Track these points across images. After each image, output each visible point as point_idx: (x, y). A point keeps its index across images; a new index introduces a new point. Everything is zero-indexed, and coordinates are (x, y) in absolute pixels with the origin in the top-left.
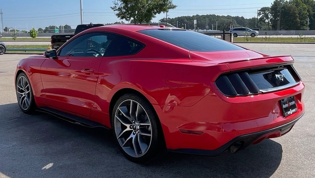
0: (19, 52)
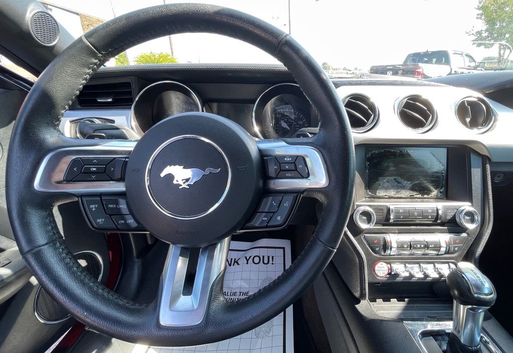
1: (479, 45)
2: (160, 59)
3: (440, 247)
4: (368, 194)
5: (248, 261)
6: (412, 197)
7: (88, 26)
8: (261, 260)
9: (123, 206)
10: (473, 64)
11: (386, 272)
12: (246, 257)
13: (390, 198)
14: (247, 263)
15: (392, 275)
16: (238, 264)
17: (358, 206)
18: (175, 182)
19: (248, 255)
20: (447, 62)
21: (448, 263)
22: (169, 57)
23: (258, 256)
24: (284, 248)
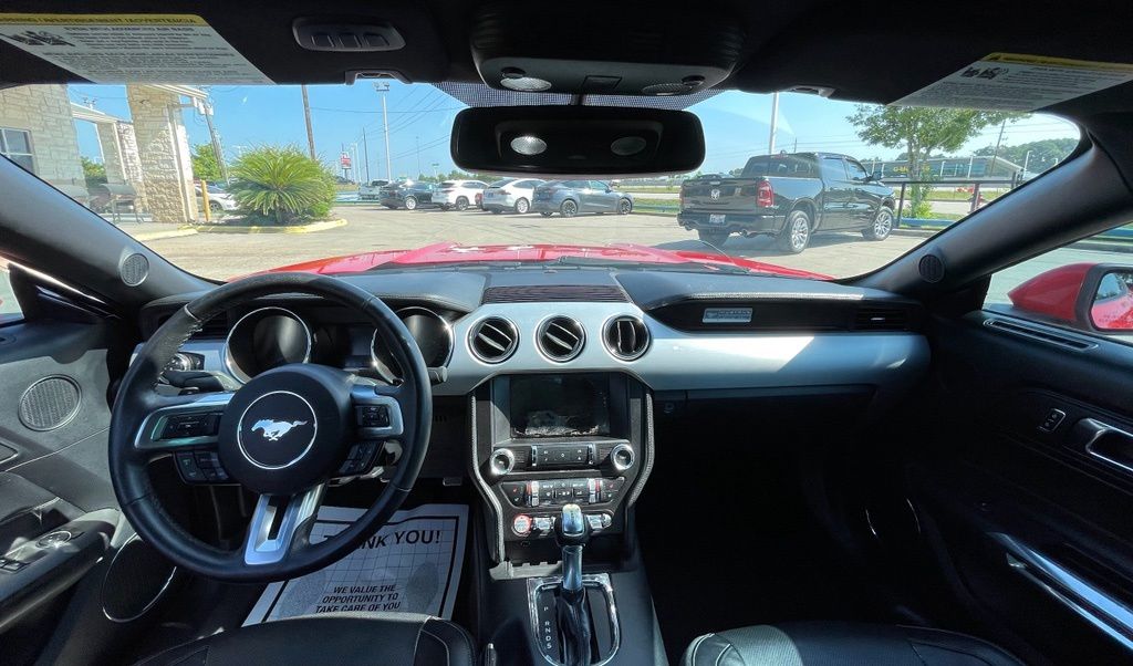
0: (654, 212)
1: (875, 141)
2: (285, 166)
3: (589, 494)
4: (515, 434)
5: (399, 539)
6: (568, 435)
7: (142, 102)
8: (420, 536)
9: (215, 460)
10: (862, 176)
11: (528, 527)
12: (397, 534)
13: (542, 436)
14: (398, 542)
15: (534, 532)
16: (384, 545)
17: (496, 448)
18: (265, 435)
19: (400, 529)
20: (816, 173)
21: (601, 513)
22: (305, 162)
23: (417, 532)
24: (457, 518)
